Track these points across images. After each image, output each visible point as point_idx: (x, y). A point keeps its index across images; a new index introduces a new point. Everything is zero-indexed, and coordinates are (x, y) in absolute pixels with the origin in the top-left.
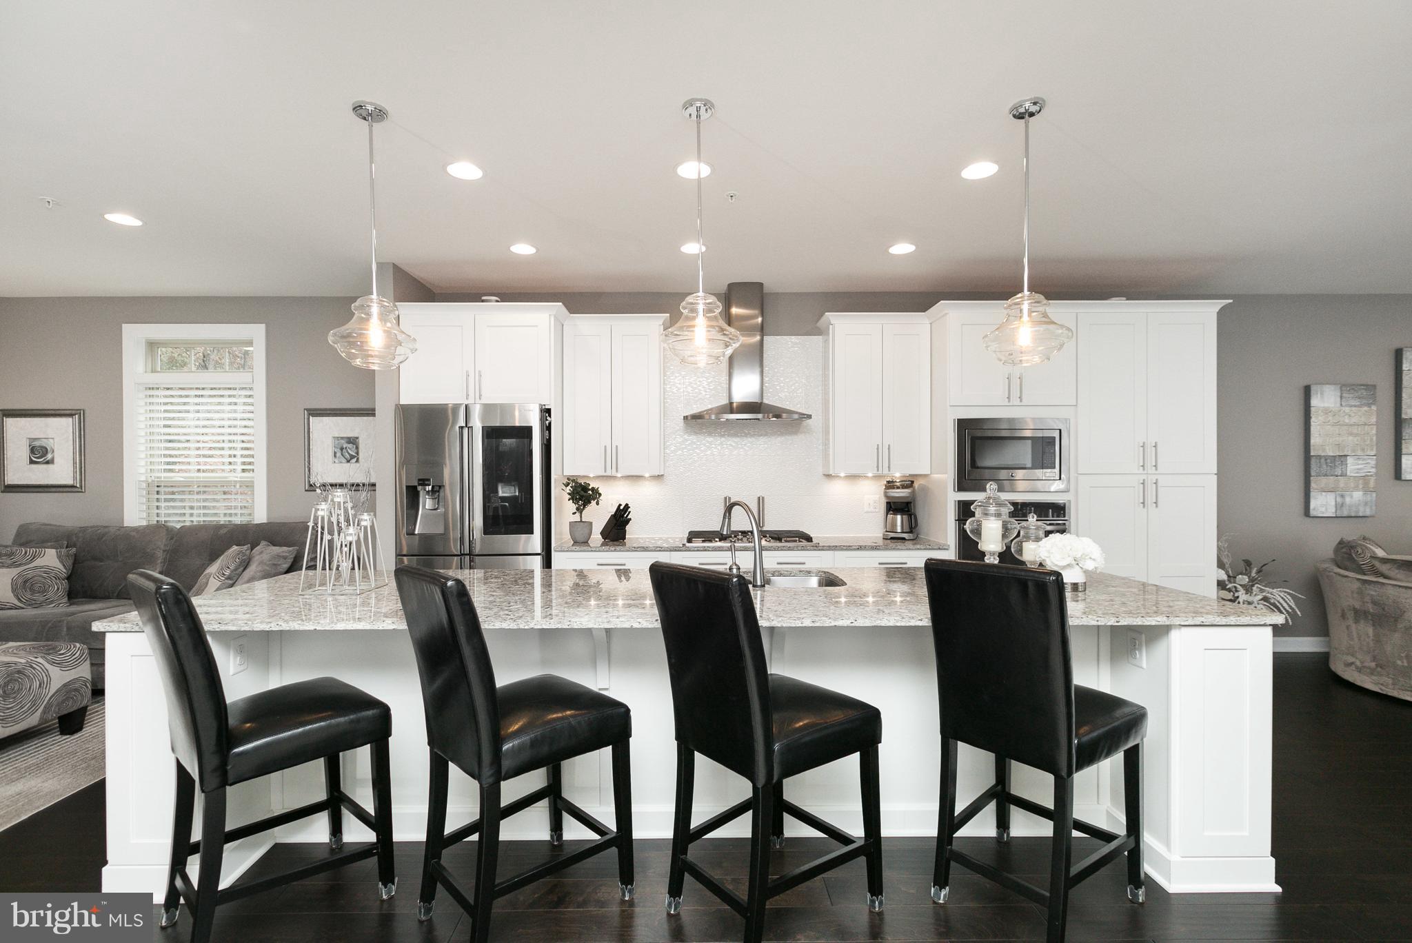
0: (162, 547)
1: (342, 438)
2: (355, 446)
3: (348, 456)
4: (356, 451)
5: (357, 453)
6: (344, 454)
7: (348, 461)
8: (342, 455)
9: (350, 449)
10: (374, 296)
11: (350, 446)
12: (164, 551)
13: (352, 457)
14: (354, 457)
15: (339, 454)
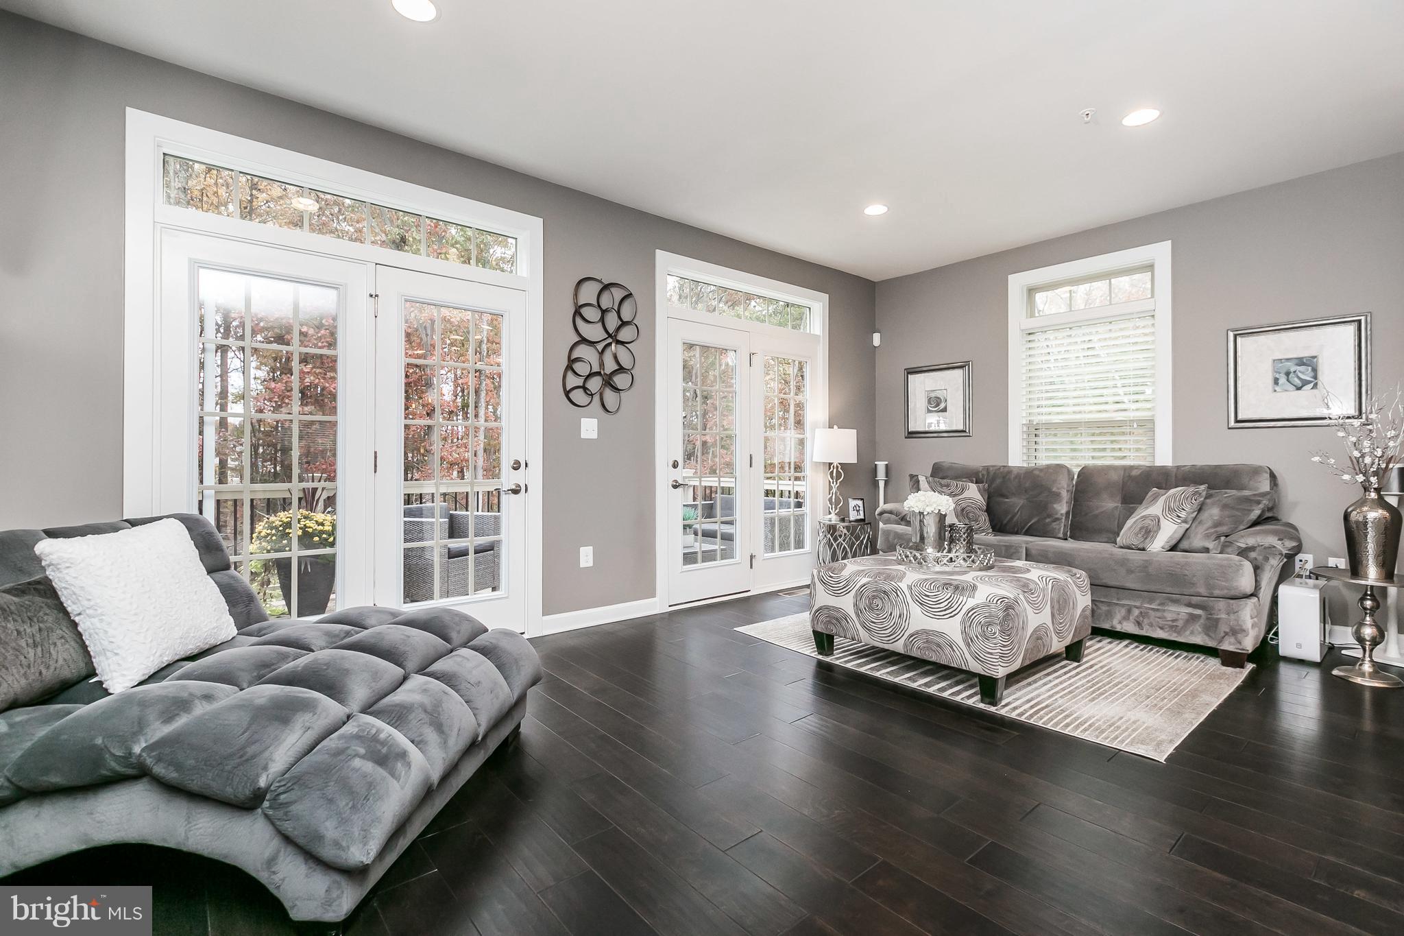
0: (1066, 486)
1: (1288, 360)
2: (1310, 368)
3: (1298, 383)
4: (1312, 374)
5: (1315, 377)
6: (1290, 379)
7: (1299, 389)
8: (1288, 380)
9: (1302, 373)
11: (1302, 368)
12: (1068, 491)
13: (1305, 383)
14: (1309, 382)
15: (1283, 380)
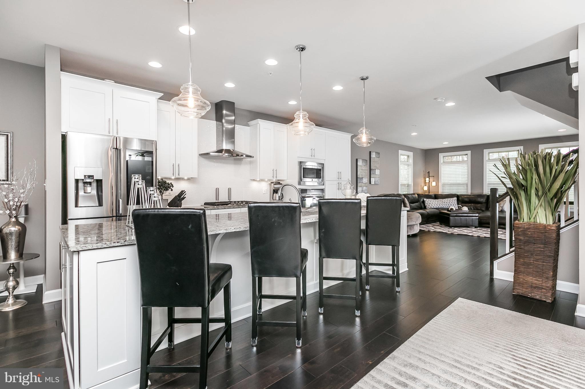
10: (190, 83)
